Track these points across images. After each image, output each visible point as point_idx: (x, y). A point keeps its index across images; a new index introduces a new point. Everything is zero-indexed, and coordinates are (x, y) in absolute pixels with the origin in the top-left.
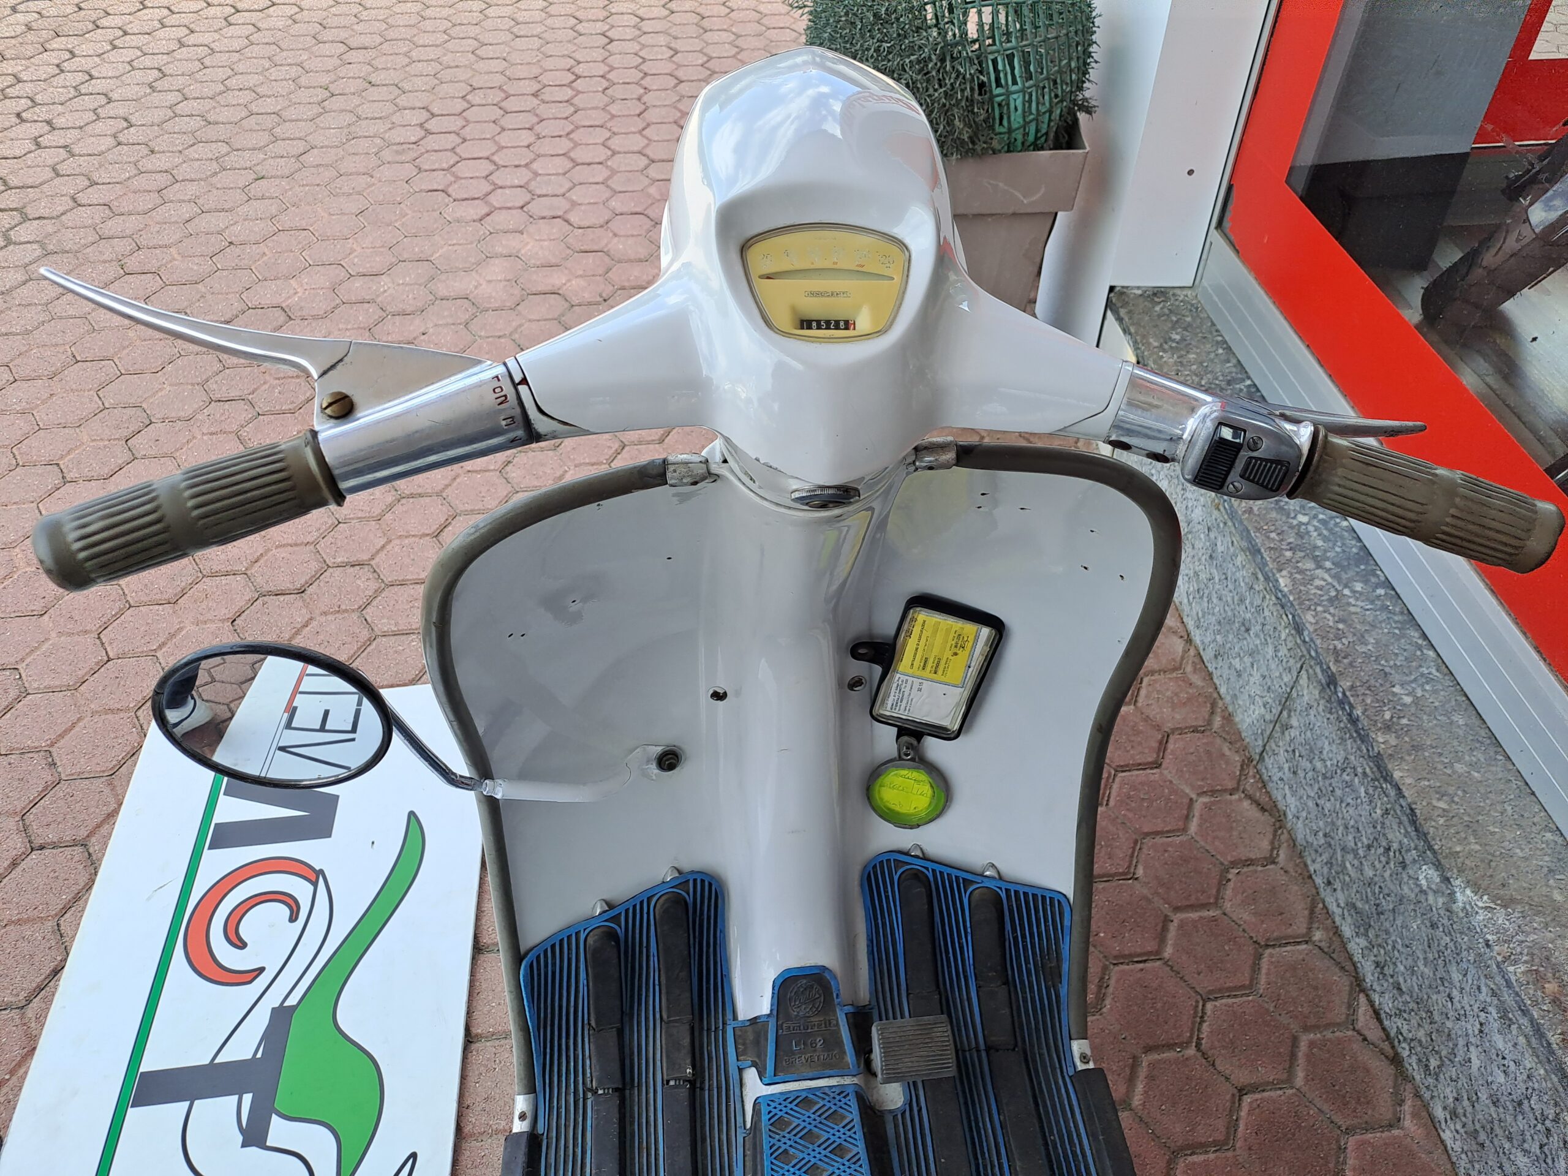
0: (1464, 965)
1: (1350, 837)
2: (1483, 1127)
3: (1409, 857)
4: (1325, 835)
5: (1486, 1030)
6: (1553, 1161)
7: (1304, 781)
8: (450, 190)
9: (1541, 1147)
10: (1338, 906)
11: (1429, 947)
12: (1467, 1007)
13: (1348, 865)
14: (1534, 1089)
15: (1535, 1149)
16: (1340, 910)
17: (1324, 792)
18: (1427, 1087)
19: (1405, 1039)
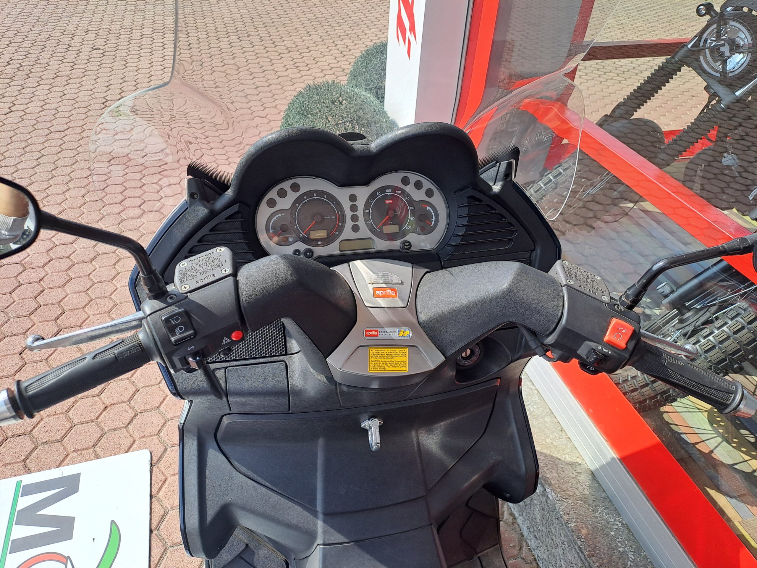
5: (565, 551)
8: (104, 199)
11: (543, 518)
12: (558, 543)
19: (540, 559)
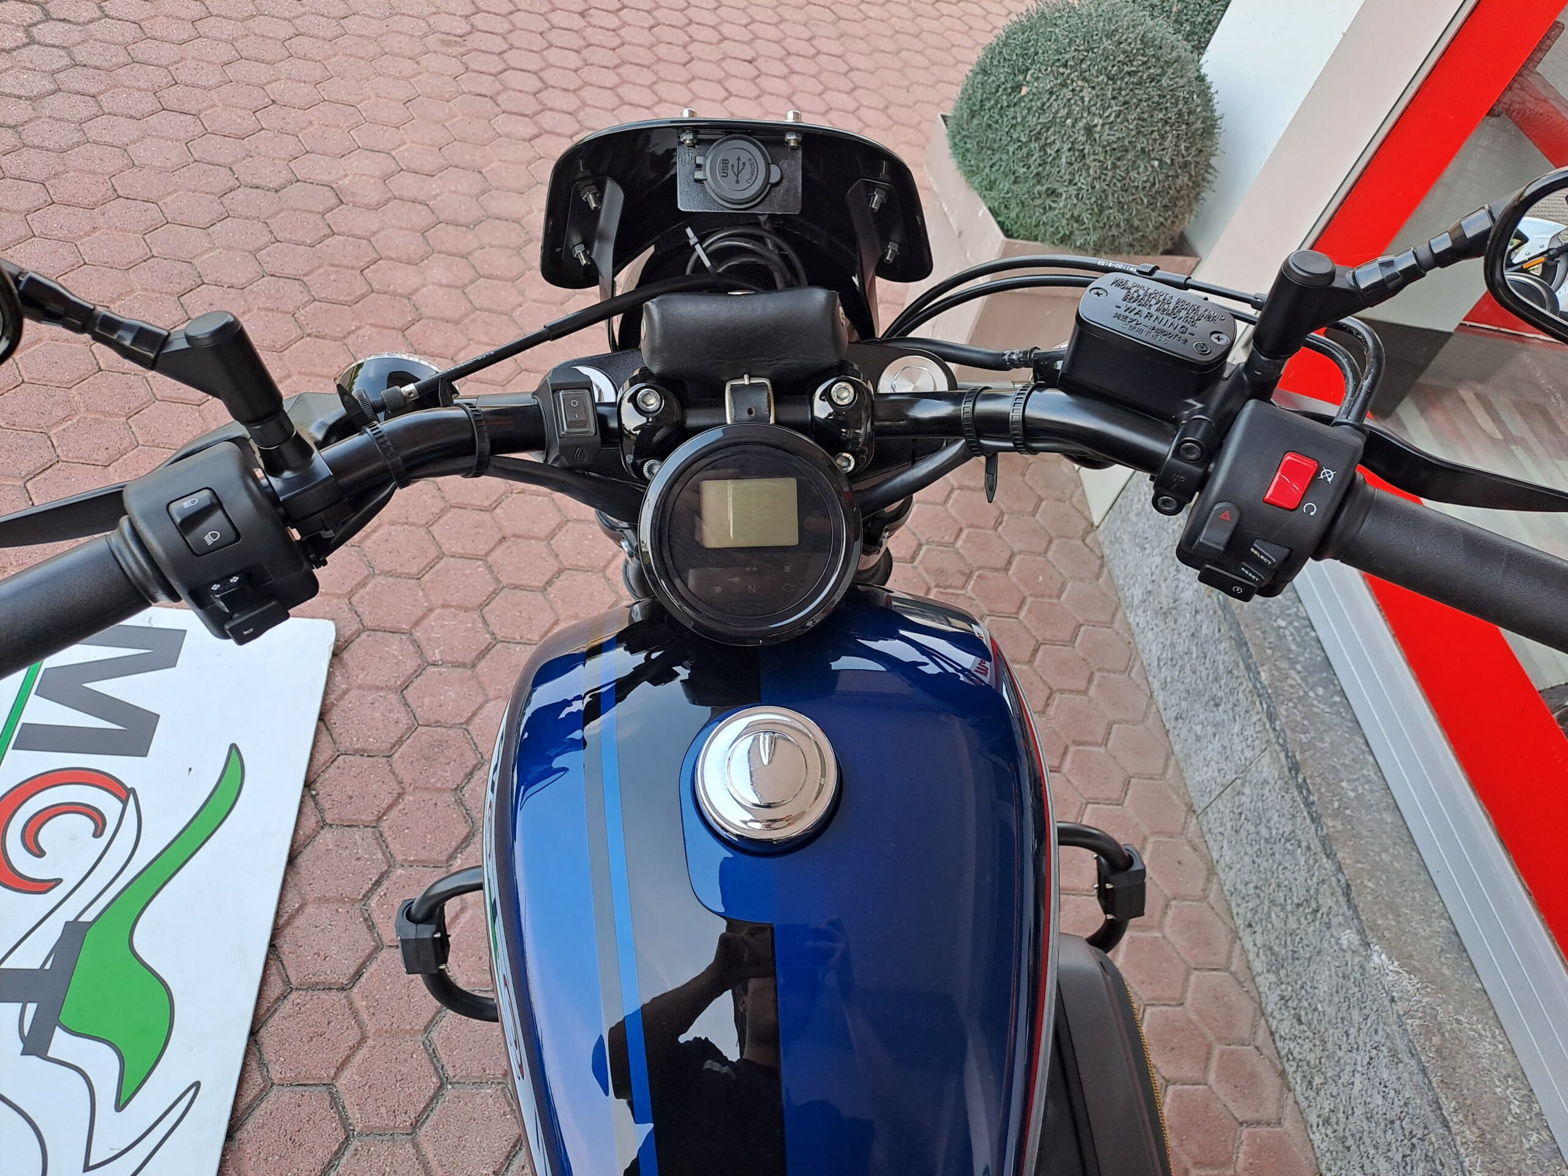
0: (1366, 1011)
1: (1281, 894)
2: (1353, 1135)
3: (1335, 921)
4: (1256, 887)
5: (1375, 1062)
6: (1412, 1168)
7: (1244, 841)
9: (1404, 1156)
10: (1255, 945)
11: (1337, 992)
12: (1361, 1043)
13: (1273, 915)
14: (1407, 1113)
15: (1398, 1157)
16: (1256, 950)
17: (1264, 852)
18: (1307, 1098)
19: (1294, 1059)
